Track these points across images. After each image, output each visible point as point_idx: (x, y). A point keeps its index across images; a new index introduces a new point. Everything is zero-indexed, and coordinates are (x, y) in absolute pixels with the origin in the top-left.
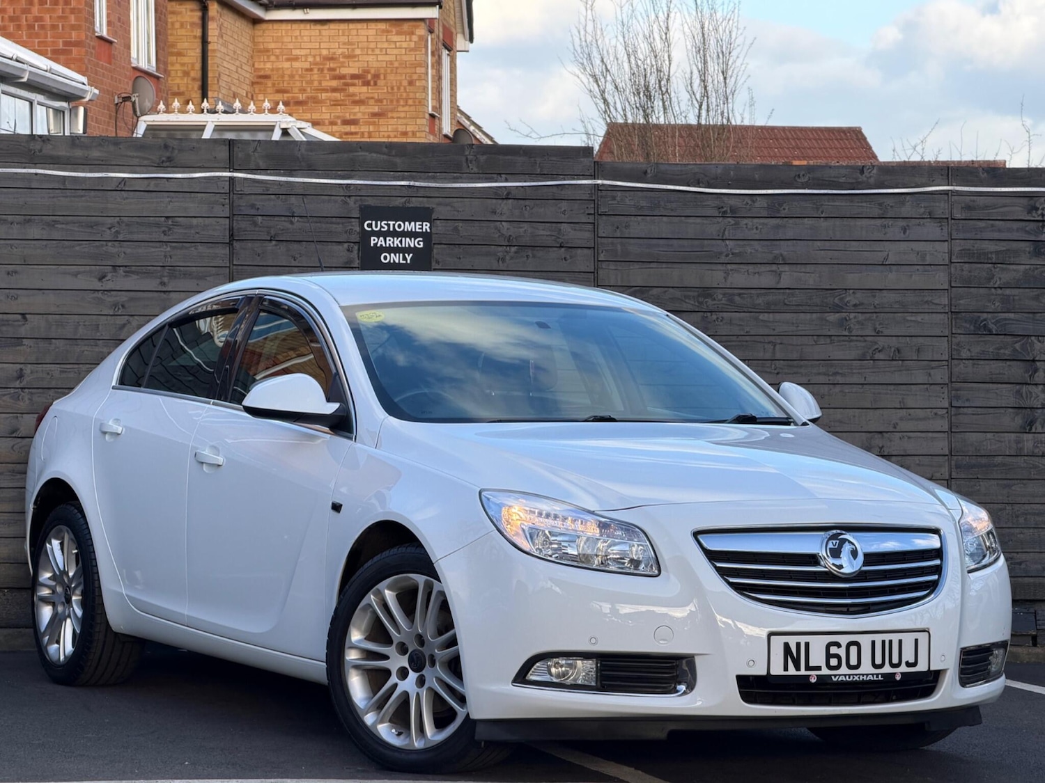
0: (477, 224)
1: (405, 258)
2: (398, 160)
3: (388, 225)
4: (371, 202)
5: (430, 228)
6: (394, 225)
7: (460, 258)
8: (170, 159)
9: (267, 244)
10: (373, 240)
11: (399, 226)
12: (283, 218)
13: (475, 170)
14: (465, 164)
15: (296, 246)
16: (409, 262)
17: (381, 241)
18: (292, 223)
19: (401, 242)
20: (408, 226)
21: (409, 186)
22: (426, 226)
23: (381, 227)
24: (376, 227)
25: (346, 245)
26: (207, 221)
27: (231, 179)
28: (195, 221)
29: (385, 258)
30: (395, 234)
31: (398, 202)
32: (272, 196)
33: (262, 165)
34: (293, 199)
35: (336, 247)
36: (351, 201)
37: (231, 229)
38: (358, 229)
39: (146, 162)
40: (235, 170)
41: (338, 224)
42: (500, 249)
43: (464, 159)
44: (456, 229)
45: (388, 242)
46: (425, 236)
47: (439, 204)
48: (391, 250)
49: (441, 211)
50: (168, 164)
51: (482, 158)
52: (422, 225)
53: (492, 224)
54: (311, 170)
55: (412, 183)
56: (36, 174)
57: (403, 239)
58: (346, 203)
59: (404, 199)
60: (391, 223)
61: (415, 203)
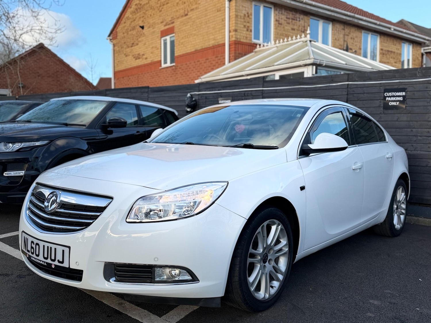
0: (421, 92)
1: (396, 103)
2: (396, 74)
3: (392, 94)
4: (387, 87)
5: (405, 94)
6: (394, 94)
7: (414, 103)
8: (332, 80)
9: (357, 101)
10: (387, 99)
11: (395, 94)
12: (362, 94)
13: (421, 75)
14: (418, 74)
15: (365, 102)
16: (398, 104)
17: (389, 99)
18: (364, 95)
19: (396, 99)
20: (398, 94)
21: (399, 82)
22: (404, 94)
23: (390, 94)
24: (388, 94)
25: (379, 101)
26: (341, 96)
27: (348, 84)
28: (338, 96)
29: (391, 104)
30: (394, 96)
31: (396, 87)
32: (359, 88)
33: (357, 80)
34: (365, 88)
35: (376, 101)
36: (381, 88)
37: (347, 98)
38: (383, 96)
39: (327, 82)
40: (349, 82)
41: (377, 94)
42: (428, 99)
43: (417, 72)
44: (414, 94)
45: (392, 99)
46: (404, 97)
47: (409, 87)
48: (392, 101)
49: (409, 89)
50: (332, 82)
51: (424, 71)
52: (402, 93)
53: (426, 92)
54: (370, 80)
55: (400, 81)
56: (301, 87)
57: (396, 98)
58: (380, 88)
59: (397, 86)
60: (393, 93)
61: (401, 87)
